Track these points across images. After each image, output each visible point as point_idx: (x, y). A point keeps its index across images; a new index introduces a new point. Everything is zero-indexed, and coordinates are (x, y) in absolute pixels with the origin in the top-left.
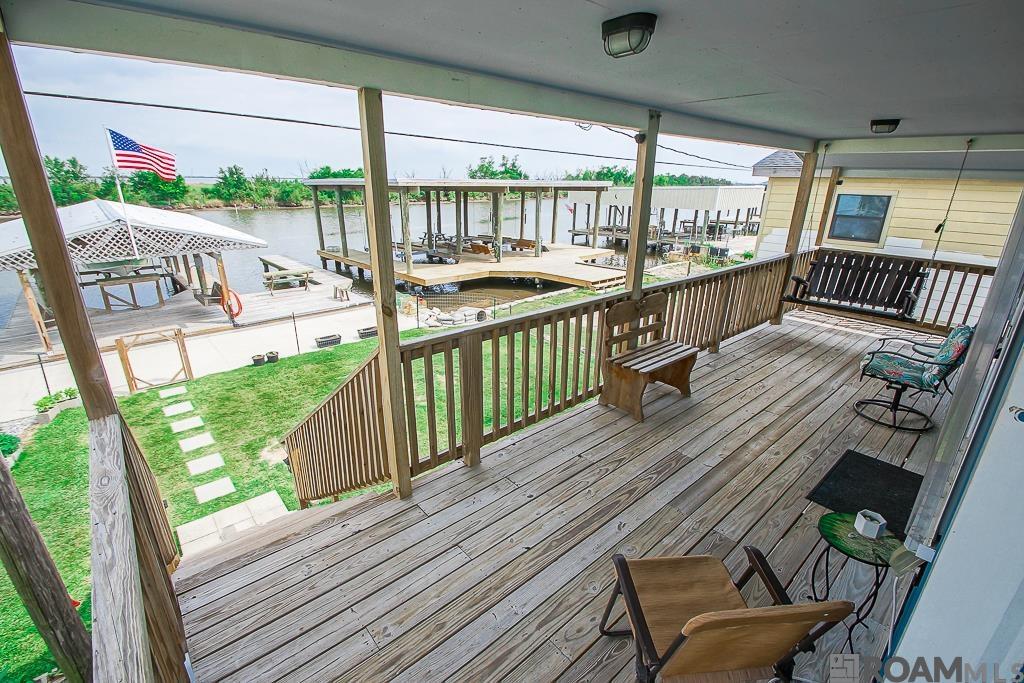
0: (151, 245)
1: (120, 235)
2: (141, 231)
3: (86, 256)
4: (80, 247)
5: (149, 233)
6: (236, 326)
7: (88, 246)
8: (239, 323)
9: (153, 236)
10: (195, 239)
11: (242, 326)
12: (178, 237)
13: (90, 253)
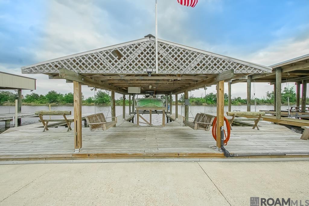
0: (170, 62)
1: (148, 50)
2: (164, 47)
3: (119, 67)
4: (116, 58)
5: (170, 50)
6: (226, 155)
7: (122, 58)
8: (231, 151)
9: (173, 53)
10: (207, 59)
11: (233, 156)
12: (193, 56)
13: (122, 64)
